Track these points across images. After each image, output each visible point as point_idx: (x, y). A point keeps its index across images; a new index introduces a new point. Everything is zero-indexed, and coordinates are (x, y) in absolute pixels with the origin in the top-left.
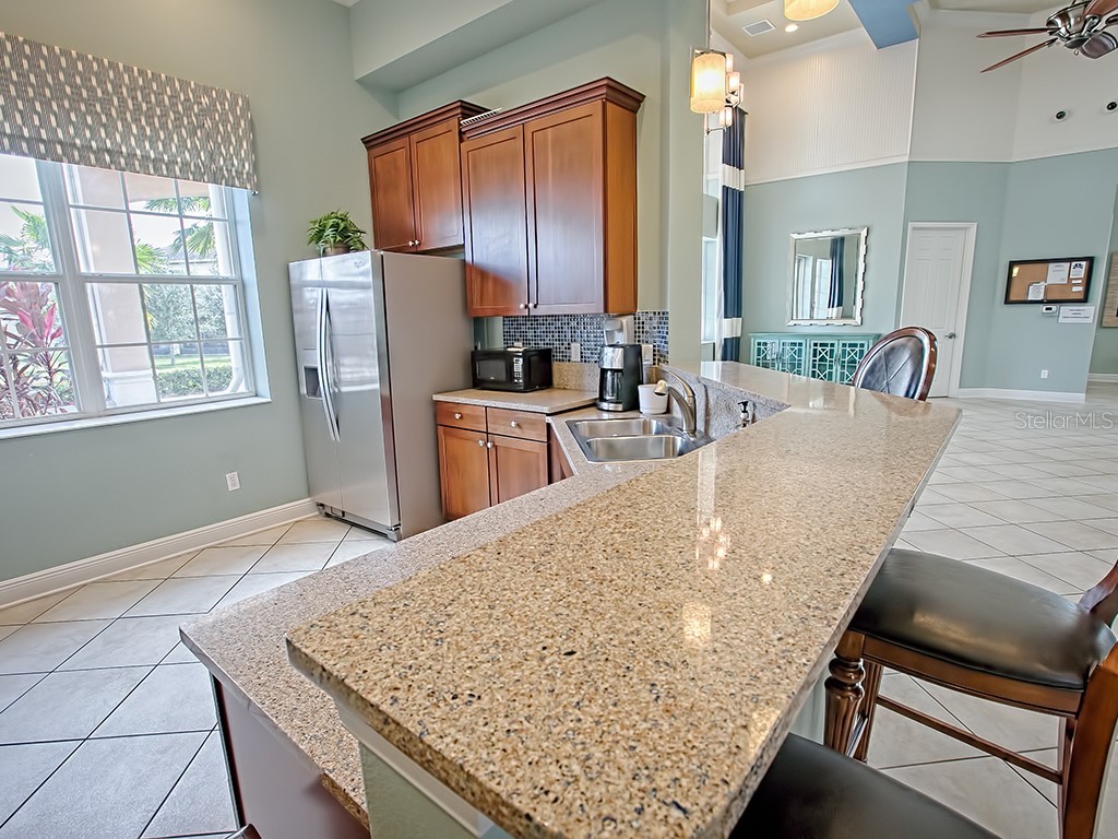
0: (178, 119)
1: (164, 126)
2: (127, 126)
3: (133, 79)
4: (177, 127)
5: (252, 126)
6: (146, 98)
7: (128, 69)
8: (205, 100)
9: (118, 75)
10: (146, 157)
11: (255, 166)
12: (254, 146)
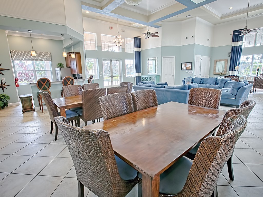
0: (43, 55)
1: (42, 56)
2: (39, 57)
3: (39, 53)
4: (43, 56)
5: (51, 55)
6: (40, 54)
7: (39, 52)
8: (46, 53)
9: (38, 53)
10: (40, 60)
11: (51, 59)
12: (51, 57)
